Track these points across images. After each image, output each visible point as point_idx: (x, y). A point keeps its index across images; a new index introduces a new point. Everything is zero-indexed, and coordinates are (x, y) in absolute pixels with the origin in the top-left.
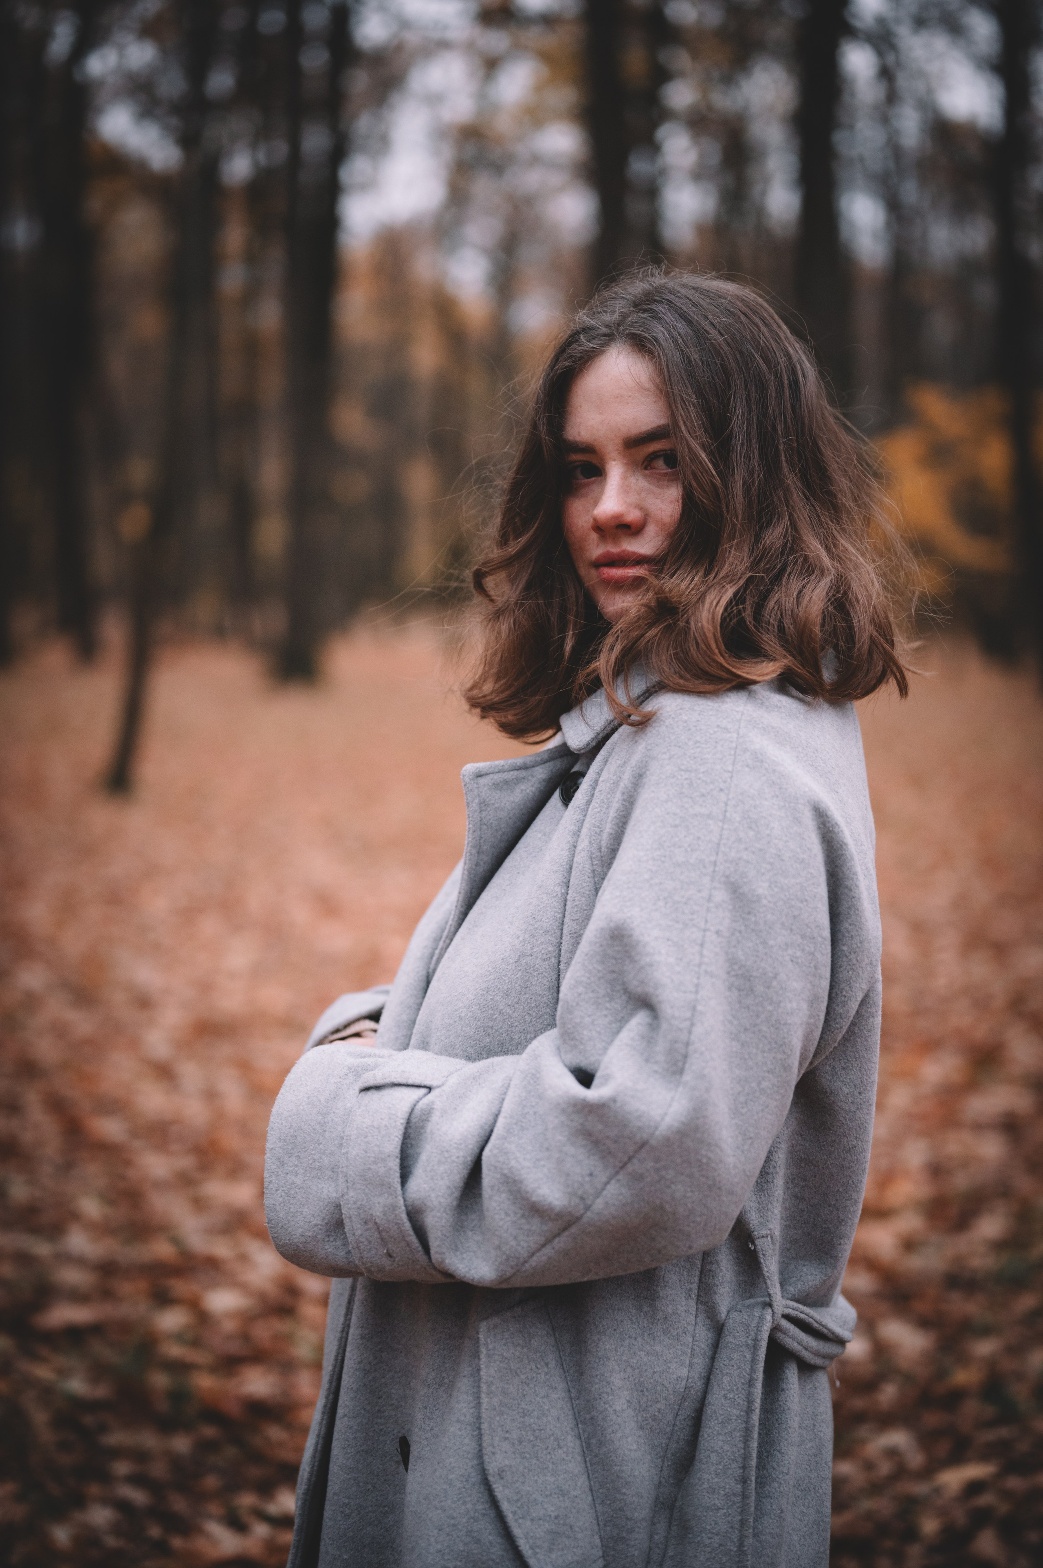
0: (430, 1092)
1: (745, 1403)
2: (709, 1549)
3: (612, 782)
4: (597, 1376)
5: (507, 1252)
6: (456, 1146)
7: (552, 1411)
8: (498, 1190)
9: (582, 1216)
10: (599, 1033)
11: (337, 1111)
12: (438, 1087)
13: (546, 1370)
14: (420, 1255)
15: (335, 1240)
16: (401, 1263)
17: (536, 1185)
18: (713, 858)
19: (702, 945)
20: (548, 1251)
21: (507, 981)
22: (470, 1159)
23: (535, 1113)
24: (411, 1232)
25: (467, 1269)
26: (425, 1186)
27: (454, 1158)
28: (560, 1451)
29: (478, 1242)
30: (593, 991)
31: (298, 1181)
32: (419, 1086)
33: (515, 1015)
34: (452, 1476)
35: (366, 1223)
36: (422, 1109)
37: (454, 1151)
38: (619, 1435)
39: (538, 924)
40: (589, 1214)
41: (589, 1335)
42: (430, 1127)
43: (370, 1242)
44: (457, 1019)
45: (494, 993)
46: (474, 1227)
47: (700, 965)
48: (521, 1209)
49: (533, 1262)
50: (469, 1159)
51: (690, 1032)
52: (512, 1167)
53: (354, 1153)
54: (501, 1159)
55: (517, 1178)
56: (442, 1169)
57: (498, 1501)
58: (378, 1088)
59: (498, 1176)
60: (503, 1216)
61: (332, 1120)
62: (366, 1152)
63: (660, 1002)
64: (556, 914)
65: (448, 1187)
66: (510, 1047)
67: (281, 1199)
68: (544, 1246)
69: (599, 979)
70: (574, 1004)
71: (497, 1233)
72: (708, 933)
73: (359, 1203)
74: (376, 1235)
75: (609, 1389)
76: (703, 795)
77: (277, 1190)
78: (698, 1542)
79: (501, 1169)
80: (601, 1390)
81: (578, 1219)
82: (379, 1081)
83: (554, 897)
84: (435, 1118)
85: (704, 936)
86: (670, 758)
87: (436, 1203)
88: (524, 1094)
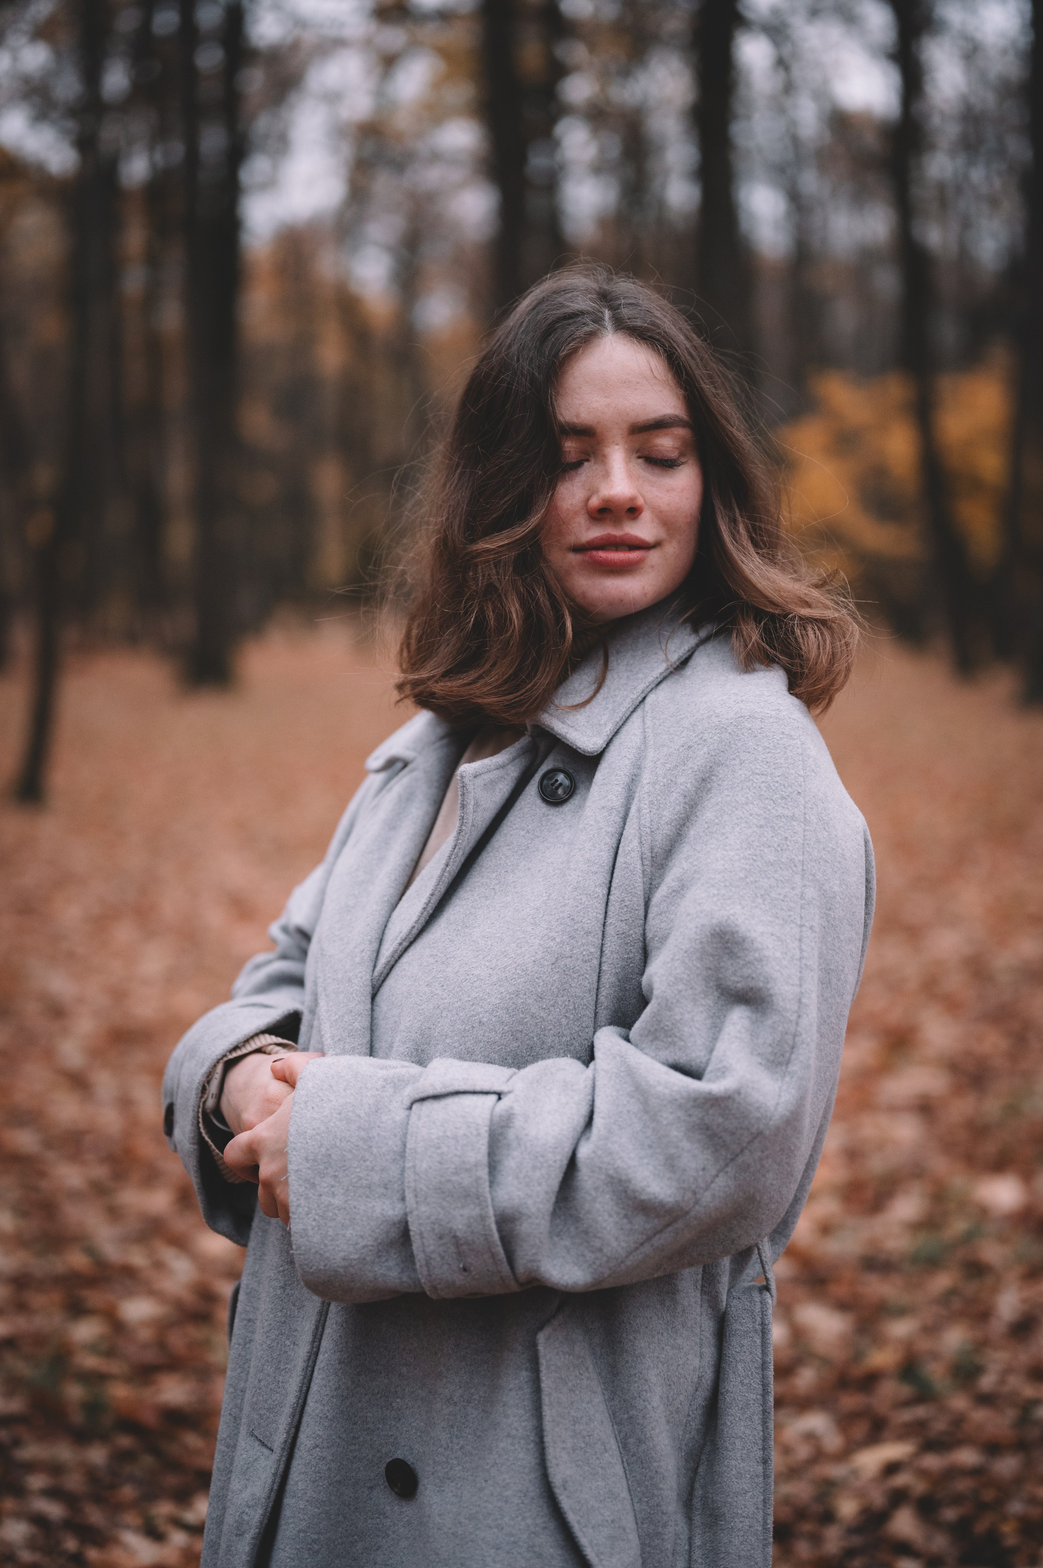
0: (500, 1099)
1: (760, 1386)
2: (741, 1533)
3: (662, 784)
4: (635, 1374)
5: (609, 1254)
6: (550, 1150)
7: (597, 1415)
8: (603, 1191)
9: (690, 1210)
10: (698, 1029)
11: (381, 1125)
12: (510, 1092)
13: (587, 1374)
14: (505, 1268)
15: (387, 1260)
16: (477, 1277)
17: (645, 1183)
19: (800, 940)
20: (647, 1249)
21: (542, 984)
22: (565, 1162)
23: (629, 1112)
24: (499, 1243)
25: (560, 1276)
26: (520, 1193)
27: (551, 1162)
28: (607, 1455)
29: (566, 1247)
31: (336, 1201)
32: (487, 1093)
33: (551, 1017)
34: (508, 1493)
35: (440, 1238)
36: (501, 1116)
37: (550, 1155)
38: (657, 1431)
39: (578, 925)
40: (697, 1207)
42: (511, 1134)
43: (443, 1258)
44: (476, 1025)
45: (525, 997)
46: (560, 1232)
47: (801, 958)
48: (624, 1209)
49: (630, 1261)
51: (797, 1024)
52: (618, 1167)
53: (424, 1165)
54: (605, 1160)
55: (624, 1178)
56: (538, 1174)
57: (565, 1513)
58: (436, 1097)
59: (603, 1177)
60: (606, 1217)
61: (379, 1135)
62: (441, 1163)
63: (771, 995)
65: (547, 1193)
67: (314, 1223)
70: (674, 1001)
71: (599, 1235)
72: (804, 929)
73: (433, 1218)
74: (453, 1249)
75: (647, 1386)
76: (783, 798)
77: (308, 1214)
78: (732, 1527)
79: (606, 1169)
80: (640, 1389)
81: (687, 1213)
82: (439, 1089)
84: (518, 1122)
85: (801, 932)
87: (533, 1210)
88: (614, 1094)
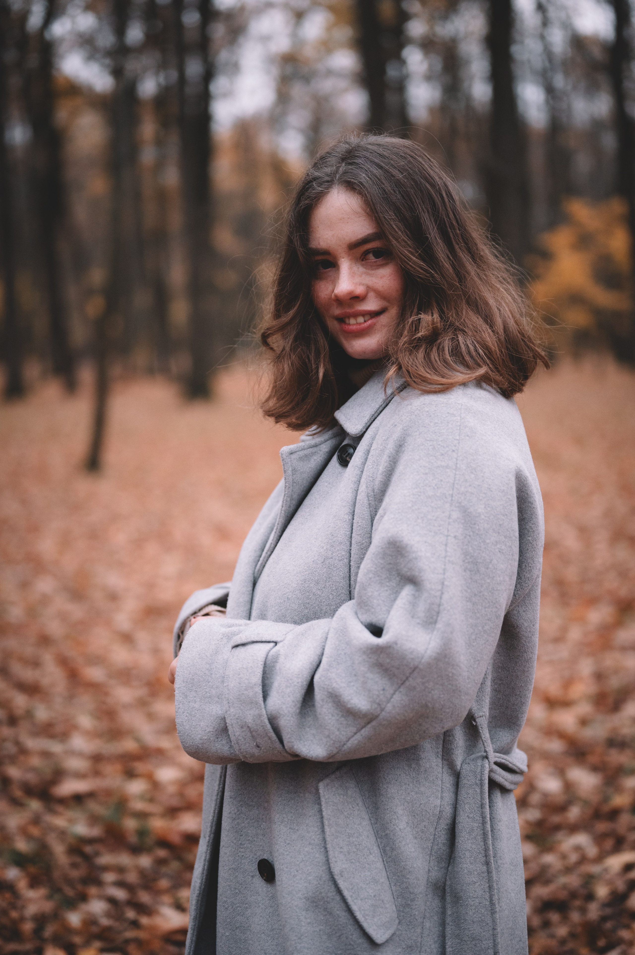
0: (276, 645)
1: (481, 818)
2: (474, 907)
5: (334, 739)
7: (364, 832)
8: (327, 702)
9: (379, 715)
10: (384, 601)
11: (218, 661)
12: (281, 641)
13: (357, 807)
14: (278, 745)
15: (221, 740)
16: (265, 751)
17: (350, 698)
18: (451, 492)
19: (446, 545)
21: (317, 575)
23: (345, 654)
24: (271, 731)
25: (308, 751)
26: (280, 702)
27: (297, 684)
28: (371, 856)
29: (313, 734)
30: (378, 576)
32: (269, 642)
33: (323, 595)
35: (242, 727)
36: (273, 655)
37: (296, 679)
39: (336, 538)
40: (383, 713)
41: (381, 785)
43: (245, 739)
44: (286, 599)
45: (309, 583)
46: (310, 725)
47: (445, 557)
48: (341, 712)
49: (349, 744)
50: (305, 683)
51: (441, 598)
52: (334, 687)
53: (232, 685)
54: (326, 683)
55: (338, 694)
56: (288, 690)
57: (342, 891)
58: (243, 645)
59: (326, 693)
60: (330, 716)
61: (216, 667)
62: (240, 684)
63: (422, 581)
64: (346, 532)
65: (293, 701)
66: (321, 615)
68: (355, 733)
69: (382, 568)
70: (367, 584)
71: (327, 727)
72: (449, 538)
73: (237, 716)
74: (249, 734)
75: (396, 816)
76: (441, 455)
78: (467, 904)
79: (327, 689)
81: (377, 717)
82: (244, 641)
83: (344, 522)
84: (281, 660)
85: (447, 540)
86: (419, 434)
87: (286, 712)
88: (337, 643)
